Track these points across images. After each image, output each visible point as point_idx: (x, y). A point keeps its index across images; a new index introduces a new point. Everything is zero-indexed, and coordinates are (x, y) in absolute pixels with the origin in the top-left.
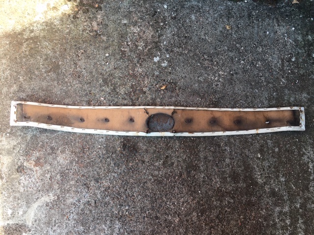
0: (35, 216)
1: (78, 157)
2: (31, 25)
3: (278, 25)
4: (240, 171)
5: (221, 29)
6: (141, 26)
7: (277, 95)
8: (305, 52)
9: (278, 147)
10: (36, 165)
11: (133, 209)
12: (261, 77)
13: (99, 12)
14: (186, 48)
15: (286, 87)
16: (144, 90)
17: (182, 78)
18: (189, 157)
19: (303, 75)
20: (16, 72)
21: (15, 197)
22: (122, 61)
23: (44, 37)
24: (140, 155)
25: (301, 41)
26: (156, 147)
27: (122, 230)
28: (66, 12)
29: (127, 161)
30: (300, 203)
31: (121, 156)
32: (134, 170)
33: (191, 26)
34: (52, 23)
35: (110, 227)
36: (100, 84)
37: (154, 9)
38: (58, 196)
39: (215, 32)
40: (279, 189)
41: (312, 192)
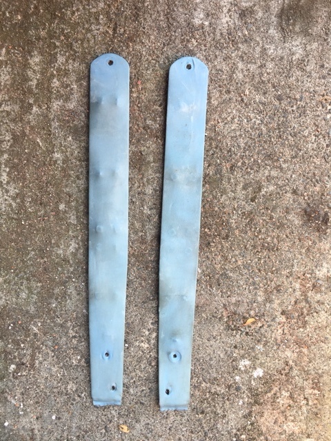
3: (32, 430)
5: (138, 426)
6: (281, 434)
7: (50, 303)
9: (57, 212)
11: (318, 113)
12: (75, 337)
14: (204, 392)
15: (32, 317)
16: (283, 317)
17: (214, 338)
18: (215, 197)
22: (320, 371)
24: (299, 204)
26: (271, 218)
29: (323, 195)
30: (31, 114)
32: (313, 179)
33: (192, 432)
39: (149, 421)
40: (65, 139)
41: (7, 131)
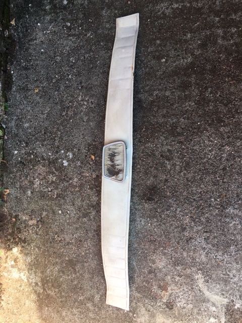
0: (218, 295)
1: (159, 247)
2: (30, 285)
3: (36, 39)
4: (179, 81)
5: (38, 98)
6: (33, 177)
7: (103, 41)
8: (62, 12)
9: (155, 40)
10: (166, 290)
11: (215, 193)
12: (85, 58)
13: (20, 217)
14: (55, 133)
15: (95, 32)
16: (95, 176)
17: (84, 138)
18: (163, 133)
19: (84, 14)
20: (75, 303)
21: (198, 314)
23: (42, 272)
24: (159, 183)
25: (51, 16)
26: (151, 167)
27: (236, 206)
28: (20, 249)
29: (165, 197)
31: (160, 203)
32: (174, 191)
33: (35, 128)
34: (29, 264)
35: (232, 218)
36: (88, 220)
37: (18, 163)
38: (199, 270)
39: (40, 103)
40: (199, 39)
41: (203, 4)
